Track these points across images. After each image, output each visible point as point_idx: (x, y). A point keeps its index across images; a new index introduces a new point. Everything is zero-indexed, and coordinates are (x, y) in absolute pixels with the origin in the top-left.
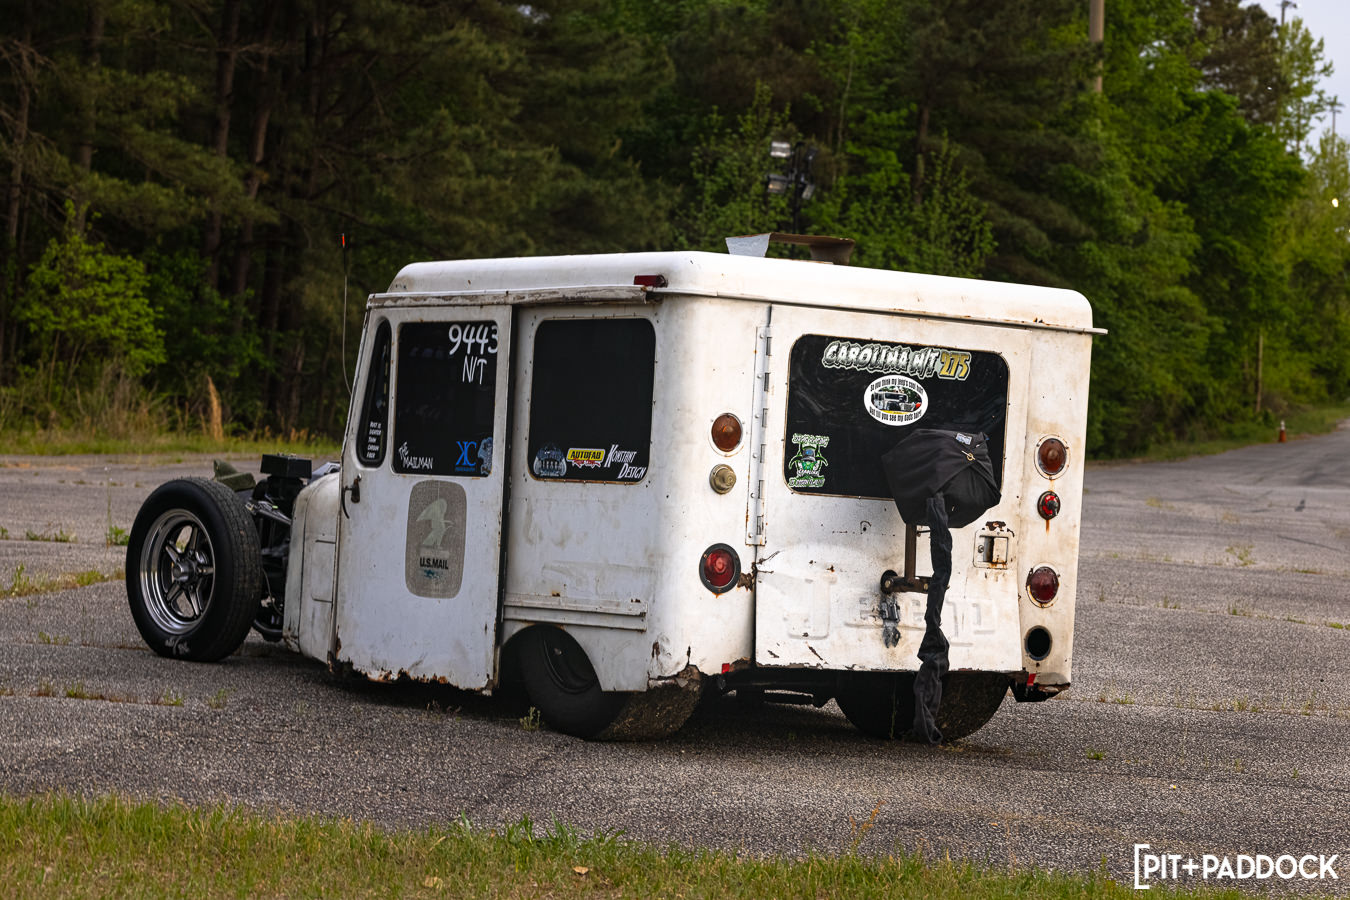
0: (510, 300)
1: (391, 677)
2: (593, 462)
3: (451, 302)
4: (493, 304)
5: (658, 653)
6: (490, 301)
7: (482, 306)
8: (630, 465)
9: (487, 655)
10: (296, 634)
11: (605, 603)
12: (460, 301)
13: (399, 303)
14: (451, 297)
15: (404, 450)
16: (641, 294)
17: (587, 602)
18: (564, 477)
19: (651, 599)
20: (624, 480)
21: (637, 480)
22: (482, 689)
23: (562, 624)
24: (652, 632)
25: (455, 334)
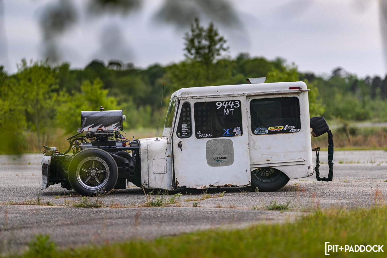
0: (246, 95)
1: (206, 187)
2: (279, 129)
3: (219, 96)
4: (238, 96)
5: (310, 168)
6: (237, 95)
7: (233, 97)
8: (293, 129)
9: (248, 177)
10: (147, 183)
11: (289, 160)
12: (223, 96)
13: (194, 98)
14: (219, 95)
15: (199, 133)
16: (299, 91)
17: (282, 160)
18: (268, 134)
19: (306, 157)
20: (292, 132)
21: (297, 132)
22: (248, 185)
23: (272, 167)
24: (308, 164)
25: (219, 104)
